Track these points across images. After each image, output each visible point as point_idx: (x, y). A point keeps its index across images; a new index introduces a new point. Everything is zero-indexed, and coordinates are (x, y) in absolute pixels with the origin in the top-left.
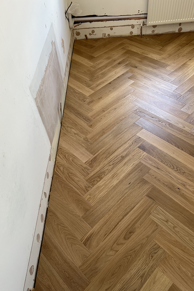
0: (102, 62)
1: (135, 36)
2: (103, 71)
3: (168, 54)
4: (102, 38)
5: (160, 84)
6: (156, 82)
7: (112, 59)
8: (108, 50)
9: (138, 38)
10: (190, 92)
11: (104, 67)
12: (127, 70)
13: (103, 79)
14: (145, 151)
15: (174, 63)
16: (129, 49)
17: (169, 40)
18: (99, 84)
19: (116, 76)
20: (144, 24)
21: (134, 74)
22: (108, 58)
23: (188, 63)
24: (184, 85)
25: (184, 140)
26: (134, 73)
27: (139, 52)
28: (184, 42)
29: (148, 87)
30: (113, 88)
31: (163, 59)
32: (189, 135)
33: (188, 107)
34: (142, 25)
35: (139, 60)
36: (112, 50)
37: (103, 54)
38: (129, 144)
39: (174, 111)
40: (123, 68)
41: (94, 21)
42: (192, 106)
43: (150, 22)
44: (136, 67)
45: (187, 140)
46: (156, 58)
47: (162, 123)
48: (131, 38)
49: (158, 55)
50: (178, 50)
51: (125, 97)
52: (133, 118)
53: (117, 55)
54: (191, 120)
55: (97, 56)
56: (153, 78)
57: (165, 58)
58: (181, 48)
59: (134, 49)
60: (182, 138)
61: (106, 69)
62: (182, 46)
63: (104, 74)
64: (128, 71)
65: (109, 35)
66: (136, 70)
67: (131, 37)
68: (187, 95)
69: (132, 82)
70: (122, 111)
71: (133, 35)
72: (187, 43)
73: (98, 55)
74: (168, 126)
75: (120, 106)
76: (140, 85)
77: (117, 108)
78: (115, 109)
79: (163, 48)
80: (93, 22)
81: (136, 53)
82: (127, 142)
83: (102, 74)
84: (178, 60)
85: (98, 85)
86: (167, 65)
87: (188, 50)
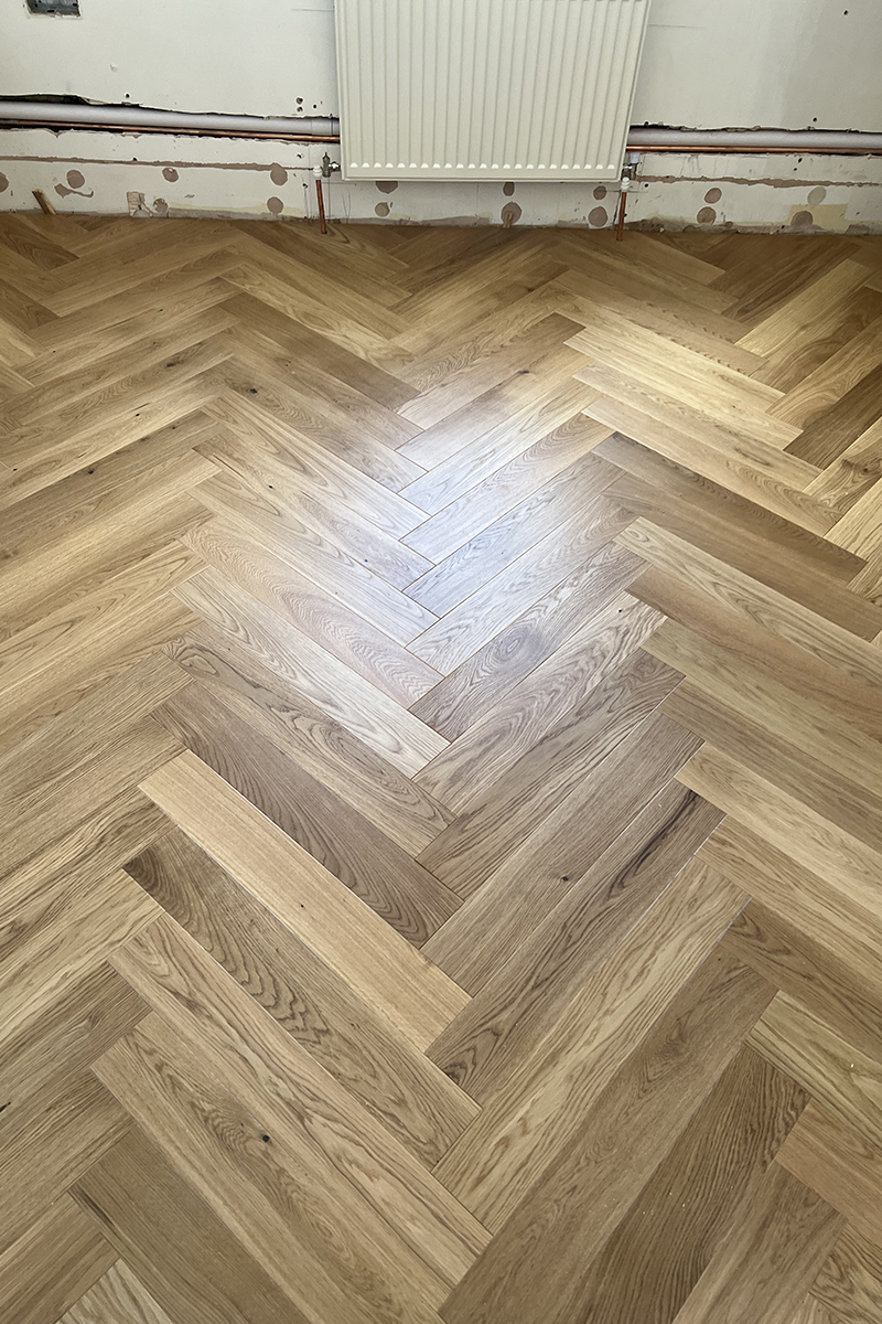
0: (87, 348)
1: (294, 221)
2: (76, 399)
3: (428, 334)
4: (127, 217)
5: (345, 497)
6: (326, 485)
7: (141, 336)
8: (139, 282)
9: (307, 235)
10: (478, 553)
11: (88, 379)
12: (202, 401)
13: (59, 446)
14: (155, 891)
15: (443, 385)
16: (248, 287)
17: (452, 262)
18: (31, 472)
19: (133, 432)
20: (329, 170)
21: (230, 426)
22: (126, 329)
23: (509, 391)
24: (460, 507)
25: (380, 824)
26: (235, 422)
27: (290, 310)
28: (519, 277)
29: (281, 505)
30: (100, 500)
31: (398, 359)
32: (408, 798)
33: (450, 634)
34: (317, 173)
35: (278, 351)
36: (157, 285)
37: (104, 301)
38: (80, 847)
39: (372, 653)
40: (186, 392)
41: (76, 128)
42: (467, 627)
43: (354, 165)
44: (254, 391)
45: (393, 823)
46: (366, 352)
47: (293, 719)
48: (274, 232)
49: (381, 333)
50: (480, 318)
51: (144, 557)
52: (149, 684)
53: (176, 318)
54: (443, 707)
55: (69, 312)
56: (318, 456)
57: (410, 355)
58: (498, 309)
59: (271, 292)
60: (371, 816)
61: (93, 390)
62: (506, 295)
63: (75, 417)
64: (205, 411)
65: (160, 203)
66: (247, 407)
67: (274, 224)
68: (460, 569)
69: (208, 469)
70: (104, 640)
71: (283, 217)
72: (530, 286)
73: (76, 307)
74: (318, 738)
75: (102, 610)
76: (243, 493)
77: (81, 619)
78: (73, 622)
79: (415, 298)
80: (69, 128)
81: (273, 311)
82: (72, 831)
83: (63, 415)
84: (467, 370)
85: (25, 475)
86: (408, 394)
87: (527, 323)
